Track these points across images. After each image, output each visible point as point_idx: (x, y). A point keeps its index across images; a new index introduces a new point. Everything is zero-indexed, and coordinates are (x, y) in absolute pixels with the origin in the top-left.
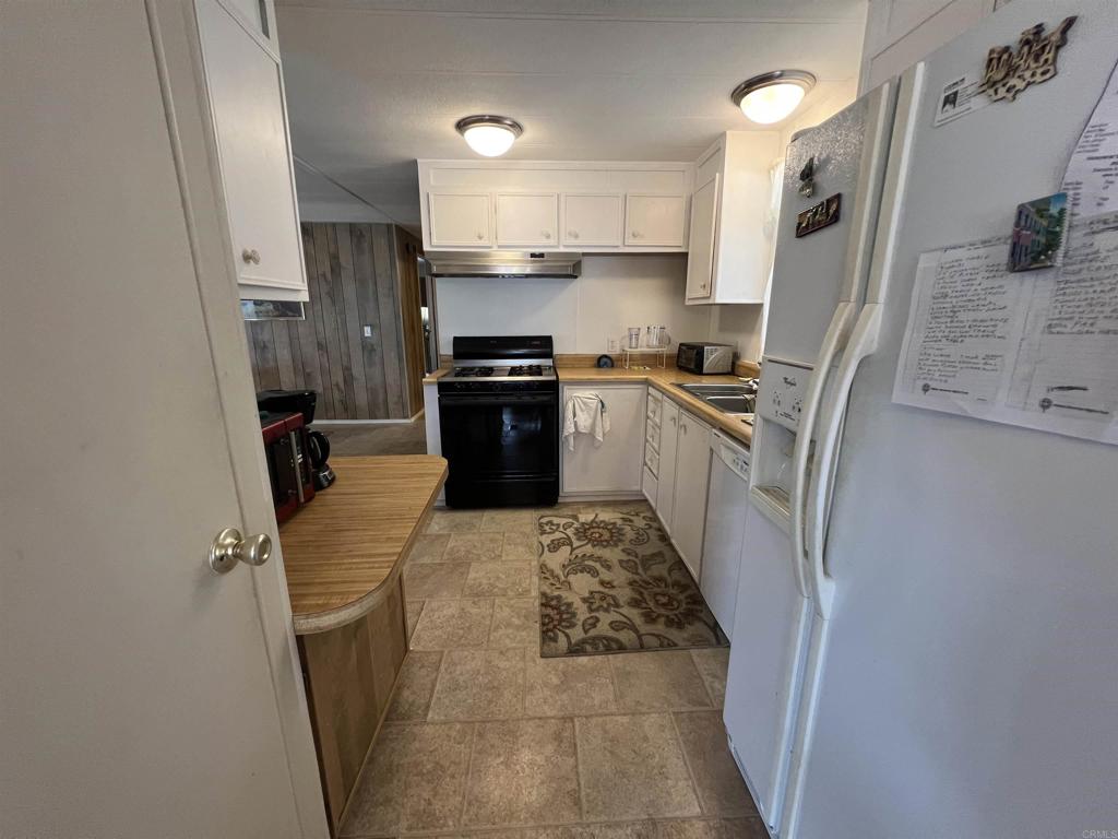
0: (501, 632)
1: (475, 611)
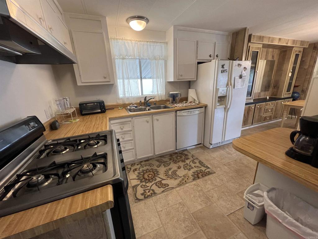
0: (216, 184)
1: (215, 195)
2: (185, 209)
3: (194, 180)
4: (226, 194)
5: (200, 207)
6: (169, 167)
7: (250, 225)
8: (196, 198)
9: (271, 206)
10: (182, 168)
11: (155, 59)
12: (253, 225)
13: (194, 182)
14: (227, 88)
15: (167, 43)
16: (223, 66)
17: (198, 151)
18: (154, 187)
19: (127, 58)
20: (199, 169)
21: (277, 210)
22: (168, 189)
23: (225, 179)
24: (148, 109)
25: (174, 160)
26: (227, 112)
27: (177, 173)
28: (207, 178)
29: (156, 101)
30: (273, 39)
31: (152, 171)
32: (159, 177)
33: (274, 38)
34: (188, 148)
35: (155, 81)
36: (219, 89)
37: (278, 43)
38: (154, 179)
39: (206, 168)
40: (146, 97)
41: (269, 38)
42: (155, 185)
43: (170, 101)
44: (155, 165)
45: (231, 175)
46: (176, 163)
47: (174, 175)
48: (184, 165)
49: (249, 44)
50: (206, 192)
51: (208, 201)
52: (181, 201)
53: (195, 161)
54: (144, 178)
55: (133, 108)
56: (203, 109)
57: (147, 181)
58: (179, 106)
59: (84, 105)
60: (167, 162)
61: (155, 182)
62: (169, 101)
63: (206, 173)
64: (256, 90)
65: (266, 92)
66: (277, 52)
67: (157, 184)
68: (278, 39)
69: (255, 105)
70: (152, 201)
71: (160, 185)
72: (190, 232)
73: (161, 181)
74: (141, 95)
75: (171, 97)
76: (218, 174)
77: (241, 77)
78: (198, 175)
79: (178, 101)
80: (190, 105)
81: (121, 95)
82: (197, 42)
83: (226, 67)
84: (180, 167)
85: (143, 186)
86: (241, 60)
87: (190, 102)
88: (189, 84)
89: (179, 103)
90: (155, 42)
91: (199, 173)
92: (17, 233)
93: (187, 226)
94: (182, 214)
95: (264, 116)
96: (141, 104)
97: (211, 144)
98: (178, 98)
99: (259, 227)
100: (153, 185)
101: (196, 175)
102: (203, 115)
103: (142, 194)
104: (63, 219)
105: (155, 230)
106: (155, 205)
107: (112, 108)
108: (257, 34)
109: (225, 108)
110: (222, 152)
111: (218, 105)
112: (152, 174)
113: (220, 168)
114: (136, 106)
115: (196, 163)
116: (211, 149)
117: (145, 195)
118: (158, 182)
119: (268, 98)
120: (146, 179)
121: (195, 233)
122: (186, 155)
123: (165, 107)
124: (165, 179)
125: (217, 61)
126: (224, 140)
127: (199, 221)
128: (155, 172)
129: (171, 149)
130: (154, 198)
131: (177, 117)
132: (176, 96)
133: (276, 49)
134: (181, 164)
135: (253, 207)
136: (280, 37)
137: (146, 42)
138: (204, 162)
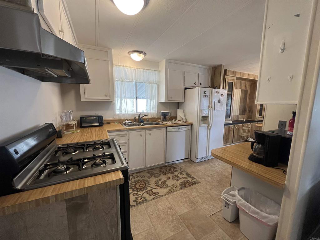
0: (201, 191)
1: (199, 200)
2: (174, 212)
3: (181, 188)
4: (209, 199)
5: (186, 211)
6: (159, 178)
7: (228, 223)
8: (183, 203)
9: (240, 200)
10: (171, 179)
11: (150, 83)
12: (230, 223)
13: (182, 191)
14: (209, 110)
15: (160, 71)
16: (205, 92)
17: (185, 164)
18: (145, 195)
19: (126, 80)
20: (186, 179)
21: (244, 203)
22: (158, 197)
23: (209, 188)
24: (141, 125)
25: (163, 172)
26: (210, 130)
27: (166, 183)
28: (193, 186)
29: (149, 118)
30: (243, 74)
31: (143, 182)
32: (150, 187)
33: (245, 73)
34: (176, 162)
35: (148, 101)
36: (202, 110)
37: (248, 77)
38: (145, 188)
39: (192, 179)
40: (140, 114)
41: (241, 73)
42: (146, 193)
43: (162, 119)
44: (146, 177)
45: (213, 184)
46: (166, 175)
47: (164, 185)
48: (173, 176)
49: (225, 76)
50: (192, 198)
51: (193, 206)
52: (170, 206)
53: (182, 173)
54: (136, 188)
55: (128, 123)
56: (190, 126)
57: (139, 190)
58: (169, 123)
59: (85, 118)
60: (157, 173)
61: (146, 191)
62: (160, 118)
63: (193, 183)
64: (233, 113)
65: (243, 115)
66: (248, 84)
67: (148, 193)
68: (248, 74)
69: (234, 126)
70: (143, 207)
71: (151, 193)
72: (177, 230)
73: (152, 190)
74: (135, 112)
75: (162, 115)
76: (202, 184)
77: (219, 101)
78: (185, 184)
79: (168, 119)
80: (178, 123)
81: (118, 112)
82: (185, 72)
83: (207, 93)
84: (169, 178)
85: (134, 194)
86: (219, 88)
87: (179, 121)
88: (178, 105)
89: (169, 121)
90: (150, 70)
91: (186, 183)
92: (62, 192)
93: (175, 226)
94: (170, 216)
95: (243, 136)
96: (135, 120)
97: (197, 158)
98: (168, 116)
99: (234, 224)
100: (144, 193)
101: (183, 184)
102: (189, 132)
103: (134, 201)
104: (92, 186)
105: (147, 230)
106: (146, 210)
107: (109, 122)
108: (231, 70)
109: (208, 126)
110: (206, 165)
111: (202, 124)
112: (143, 184)
113: (204, 178)
114: (130, 122)
115: (183, 174)
116: (197, 163)
117: (137, 202)
118: (149, 190)
119: (244, 120)
120: (138, 189)
121: (182, 231)
122: (175, 168)
123: (157, 124)
124: (155, 188)
125: (200, 88)
126: (208, 155)
127: (185, 221)
128: (146, 183)
129: (162, 162)
130: (145, 204)
131: (167, 132)
132: (167, 114)
133: (247, 81)
134: (170, 175)
135: (229, 205)
136: (248, 73)
137: (143, 70)
138: (191, 174)
